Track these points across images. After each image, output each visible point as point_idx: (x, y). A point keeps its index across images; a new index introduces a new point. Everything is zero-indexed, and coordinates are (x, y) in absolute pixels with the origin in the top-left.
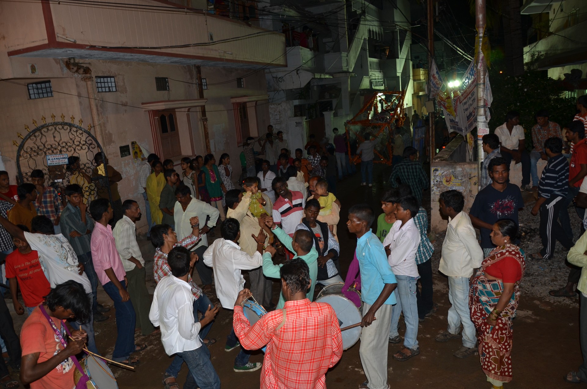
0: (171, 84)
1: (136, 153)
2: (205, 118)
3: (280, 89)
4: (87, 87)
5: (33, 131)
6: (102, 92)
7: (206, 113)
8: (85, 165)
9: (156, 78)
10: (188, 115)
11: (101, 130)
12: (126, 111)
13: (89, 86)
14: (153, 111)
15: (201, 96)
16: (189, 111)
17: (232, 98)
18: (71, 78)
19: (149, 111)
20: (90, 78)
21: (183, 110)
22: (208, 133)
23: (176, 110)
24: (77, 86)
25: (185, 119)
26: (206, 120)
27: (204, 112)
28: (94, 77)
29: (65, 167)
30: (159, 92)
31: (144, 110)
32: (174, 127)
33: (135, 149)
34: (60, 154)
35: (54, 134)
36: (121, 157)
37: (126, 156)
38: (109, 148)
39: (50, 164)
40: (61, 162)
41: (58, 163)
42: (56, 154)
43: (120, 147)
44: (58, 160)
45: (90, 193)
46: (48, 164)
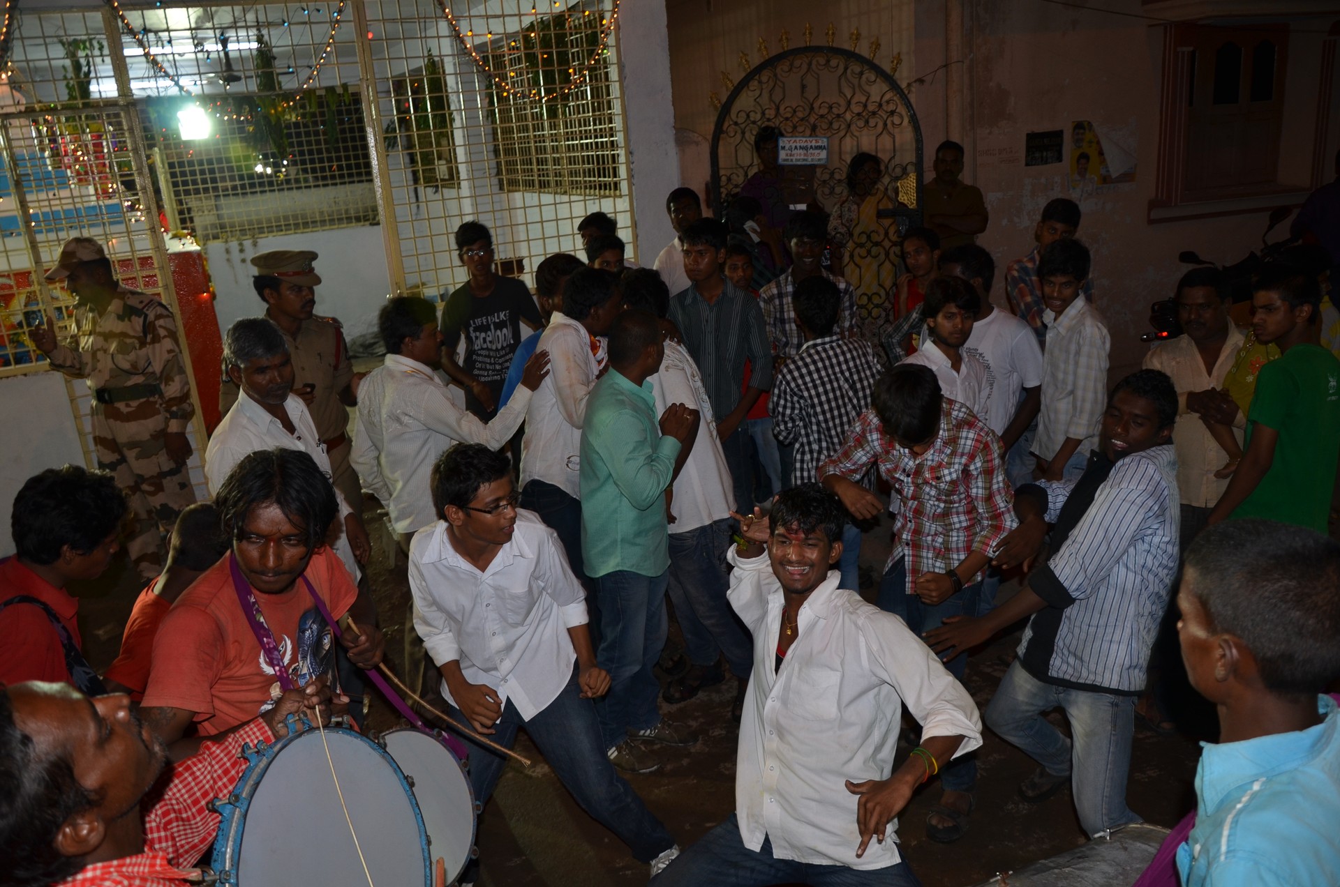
1: (1084, 157)
5: (756, 69)
12: (1075, 24)
19: (1164, 26)
21: (1316, 23)
31: (1148, 21)
33: (1083, 145)
34: (811, 136)
35: (804, 82)
36: (1027, 165)
37: (1046, 163)
38: (990, 133)
39: (785, 160)
40: (810, 159)
41: (804, 160)
42: (803, 134)
43: (1028, 135)
44: (802, 152)
45: (869, 252)
46: (780, 161)
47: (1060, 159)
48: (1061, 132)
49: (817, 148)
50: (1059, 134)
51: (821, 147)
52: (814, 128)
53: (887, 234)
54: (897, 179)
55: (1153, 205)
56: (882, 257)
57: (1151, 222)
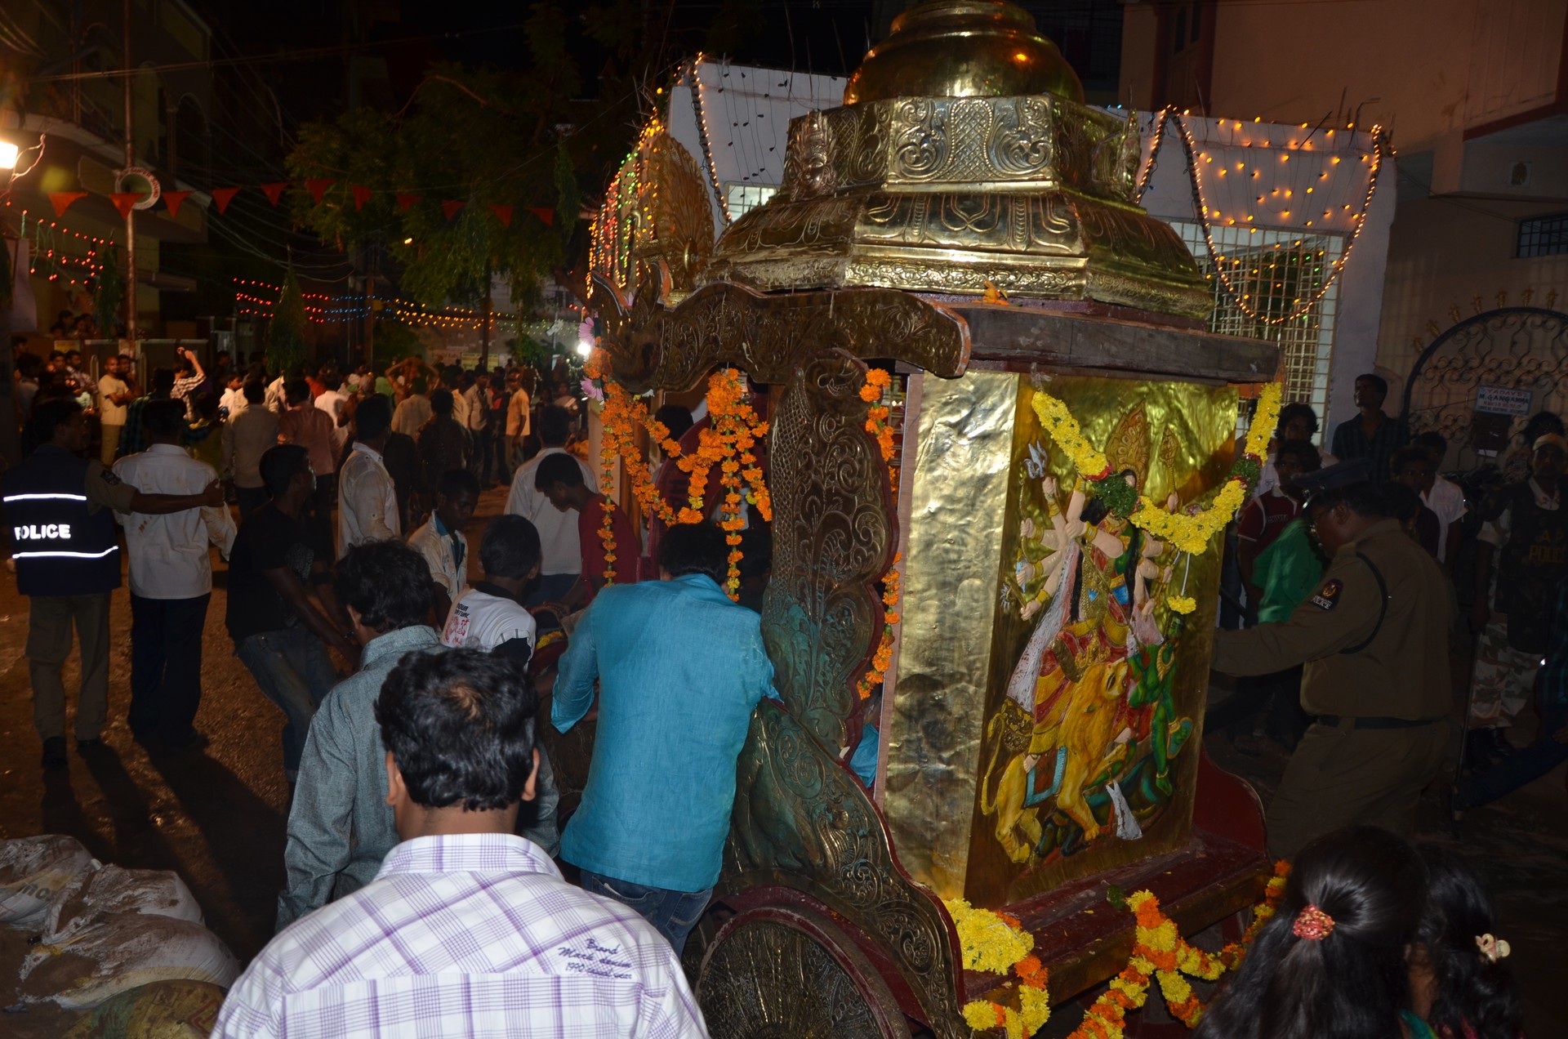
5: (1465, 322)
34: (1513, 388)
35: (1516, 338)
39: (1482, 408)
41: (1502, 410)
42: (1505, 386)
44: (1502, 402)
46: (1477, 408)
49: (1518, 400)
51: (1522, 400)
52: (1518, 382)
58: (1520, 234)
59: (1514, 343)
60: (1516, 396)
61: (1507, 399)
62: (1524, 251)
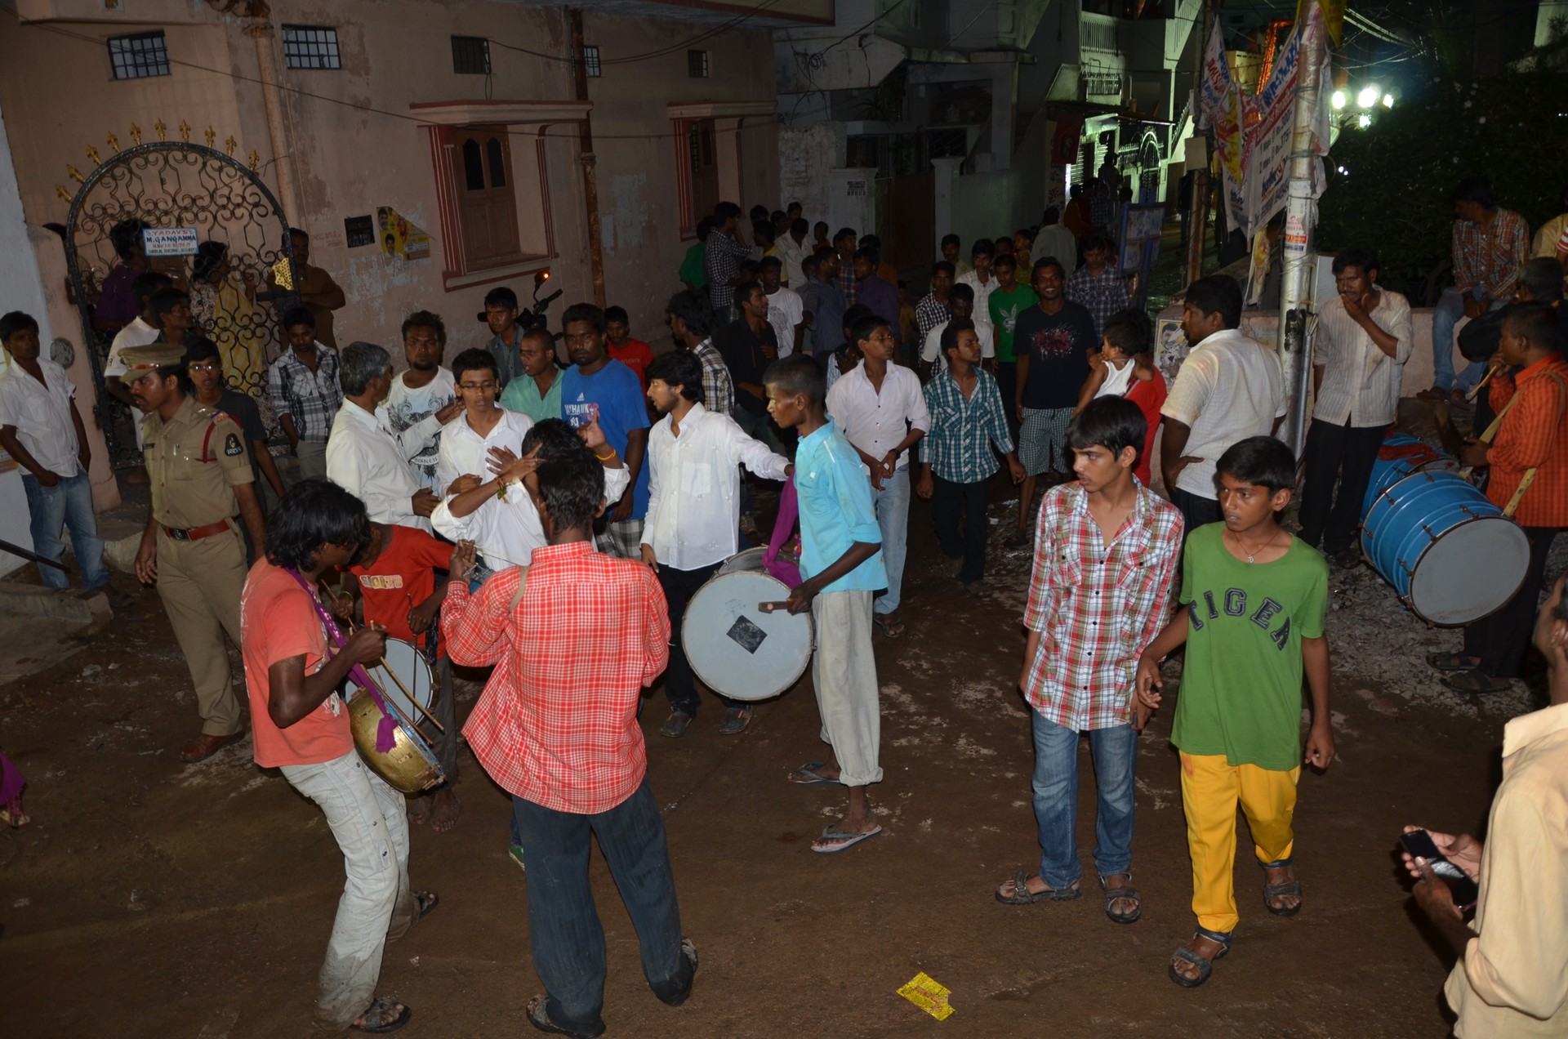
0: (496, 56)
1: (389, 238)
2: (588, 154)
3: (814, 88)
4: (258, 54)
5: (107, 164)
6: (301, 68)
7: (593, 140)
8: (241, 260)
9: (454, 38)
10: (540, 146)
11: (294, 172)
12: (365, 123)
13: (263, 51)
14: (440, 126)
15: (582, 94)
16: (542, 132)
17: (671, 104)
18: (216, 25)
19: (430, 127)
20: (266, 28)
21: (527, 128)
22: (595, 197)
23: (510, 128)
24: (232, 49)
25: (531, 154)
26: (592, 161)
27: (586, 140)
28: (277, 26)
29: (191, 260)
30: (459, 76)
31: (416, 123)
32: (501, 176)
33: (389, 227)
34: (177, 227)
35: (163, 175)
36: (349, 246)
37: (363, 244)
38: (316, 219)
39: (153, 251)
40: (180, 249)
41: (174, 250)
42: (168, 225)
43: (345, 220)
44: (171, 243)
45: (253, 333)
46: (148, 253)
47: (373, 241)
48: (370, 217)
49: (185, 238)
50: (368, 219)
51: (189, 238)
52: (179, 221)
53: (268, 315)
54: (270, 264)
55: (447, 276)
56: (268, 337)
57: (448, 290)
58: (111, 54)
59: (163, 182)
60: (182, 235)
61: (174, 239)
62: (121, 72)
